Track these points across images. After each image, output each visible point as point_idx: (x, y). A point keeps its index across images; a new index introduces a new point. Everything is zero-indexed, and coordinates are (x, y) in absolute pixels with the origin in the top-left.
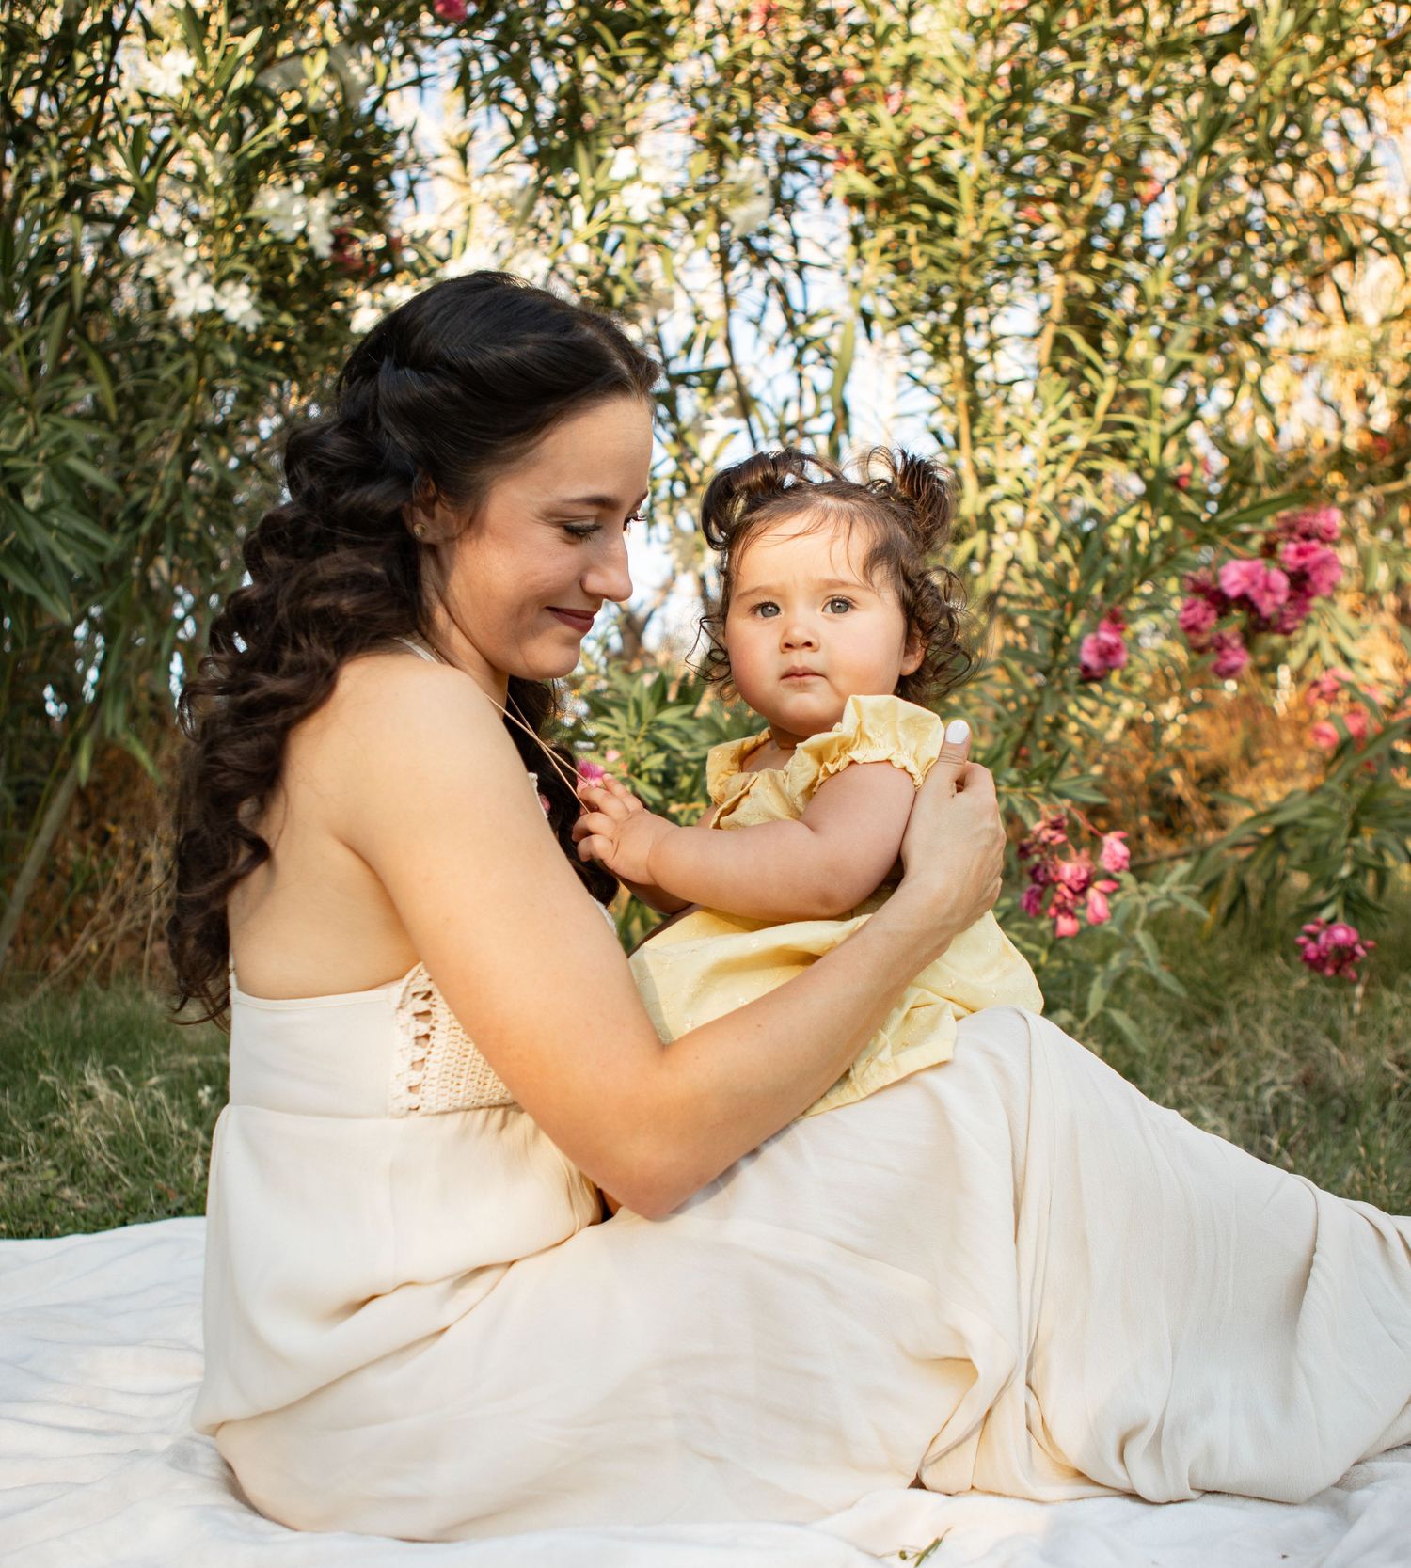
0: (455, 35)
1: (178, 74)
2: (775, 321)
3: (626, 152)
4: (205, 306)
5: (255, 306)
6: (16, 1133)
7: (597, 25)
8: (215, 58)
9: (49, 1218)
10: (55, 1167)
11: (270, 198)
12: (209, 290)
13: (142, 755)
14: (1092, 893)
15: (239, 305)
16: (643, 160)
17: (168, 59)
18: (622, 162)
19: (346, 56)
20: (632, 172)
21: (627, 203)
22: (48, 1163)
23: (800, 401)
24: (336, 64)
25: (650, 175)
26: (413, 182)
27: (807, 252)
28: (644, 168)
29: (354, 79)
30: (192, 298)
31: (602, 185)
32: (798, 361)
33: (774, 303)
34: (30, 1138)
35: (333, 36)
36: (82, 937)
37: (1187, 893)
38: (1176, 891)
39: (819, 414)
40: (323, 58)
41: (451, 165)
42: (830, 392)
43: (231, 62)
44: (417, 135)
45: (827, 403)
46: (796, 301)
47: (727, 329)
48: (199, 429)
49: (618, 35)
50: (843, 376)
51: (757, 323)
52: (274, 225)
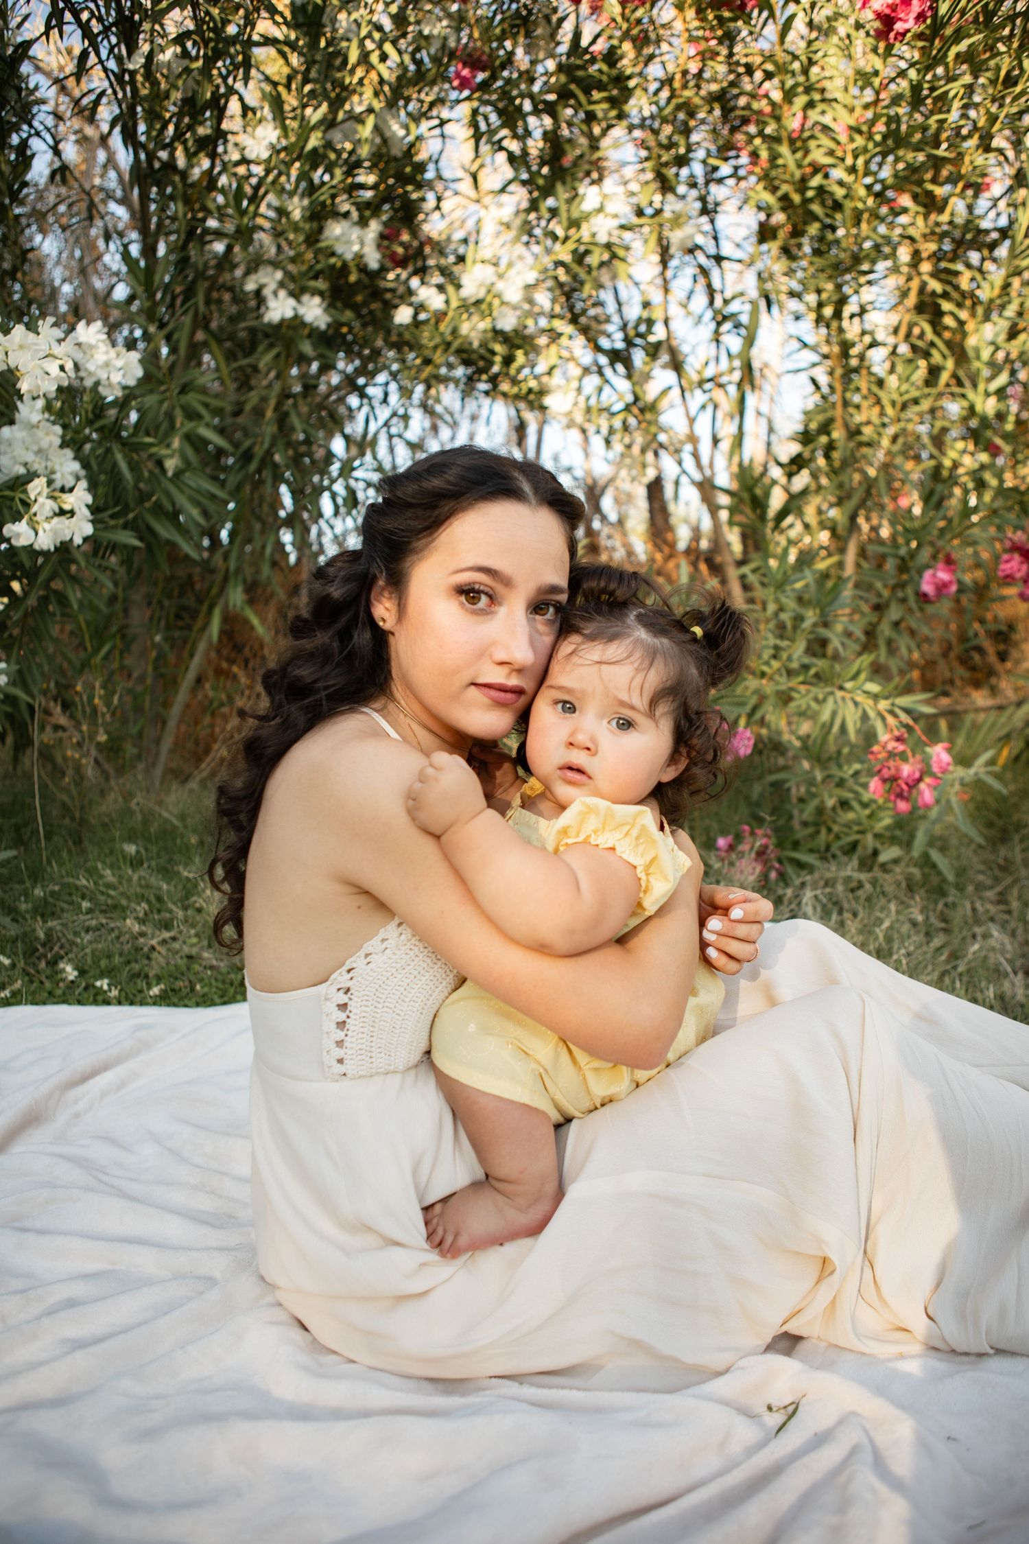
0: (468, 99)
1: (266, 143)
2: (700, 300)
3: (595, 188)
4: (289, 314)
5: (325, 310)
6: (171, 911)
7: (573, 87)
8: (293, 125)
9: (192, 977)
10: (197, 935)
11: (335, 230)
12: (292, 302)
13: (255, 621)
14: (922, 786)
15: (314, 311)
16: (605, 196)
17: (260, 131)
18: (590, 196)
19: (389, 117)
20: (597, 205)
21: (594, 230)
22: (193, 932)
23: (717, 359)
24: (381, 125)
25: (611, 208)
26: (439, 199)
27: (727, 249)
28: (606, 203)
29: (394, 134)
30: (279, 308)
31: (575, 214)
32: (717, 333)
33: (701, 287)
34: (180, 914)
35: (378, 105)
36: (216, 747)
37: (989, 773)
38: (982, 770)
39: (732, 370)
40: (371, 121)
41: (466, 186)
42: (740, 355)
43: (306, 129)
44: (442, 164)
45: (737, 363)
46: (717, 284)
47: (666, 311)
48: (288, 396)
49: (587, 92)
50: (750, 341)
51: (685, 306)
52: (339, 249)
